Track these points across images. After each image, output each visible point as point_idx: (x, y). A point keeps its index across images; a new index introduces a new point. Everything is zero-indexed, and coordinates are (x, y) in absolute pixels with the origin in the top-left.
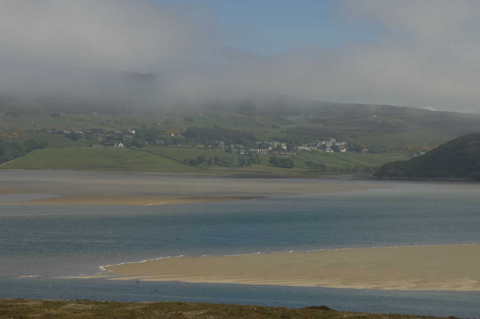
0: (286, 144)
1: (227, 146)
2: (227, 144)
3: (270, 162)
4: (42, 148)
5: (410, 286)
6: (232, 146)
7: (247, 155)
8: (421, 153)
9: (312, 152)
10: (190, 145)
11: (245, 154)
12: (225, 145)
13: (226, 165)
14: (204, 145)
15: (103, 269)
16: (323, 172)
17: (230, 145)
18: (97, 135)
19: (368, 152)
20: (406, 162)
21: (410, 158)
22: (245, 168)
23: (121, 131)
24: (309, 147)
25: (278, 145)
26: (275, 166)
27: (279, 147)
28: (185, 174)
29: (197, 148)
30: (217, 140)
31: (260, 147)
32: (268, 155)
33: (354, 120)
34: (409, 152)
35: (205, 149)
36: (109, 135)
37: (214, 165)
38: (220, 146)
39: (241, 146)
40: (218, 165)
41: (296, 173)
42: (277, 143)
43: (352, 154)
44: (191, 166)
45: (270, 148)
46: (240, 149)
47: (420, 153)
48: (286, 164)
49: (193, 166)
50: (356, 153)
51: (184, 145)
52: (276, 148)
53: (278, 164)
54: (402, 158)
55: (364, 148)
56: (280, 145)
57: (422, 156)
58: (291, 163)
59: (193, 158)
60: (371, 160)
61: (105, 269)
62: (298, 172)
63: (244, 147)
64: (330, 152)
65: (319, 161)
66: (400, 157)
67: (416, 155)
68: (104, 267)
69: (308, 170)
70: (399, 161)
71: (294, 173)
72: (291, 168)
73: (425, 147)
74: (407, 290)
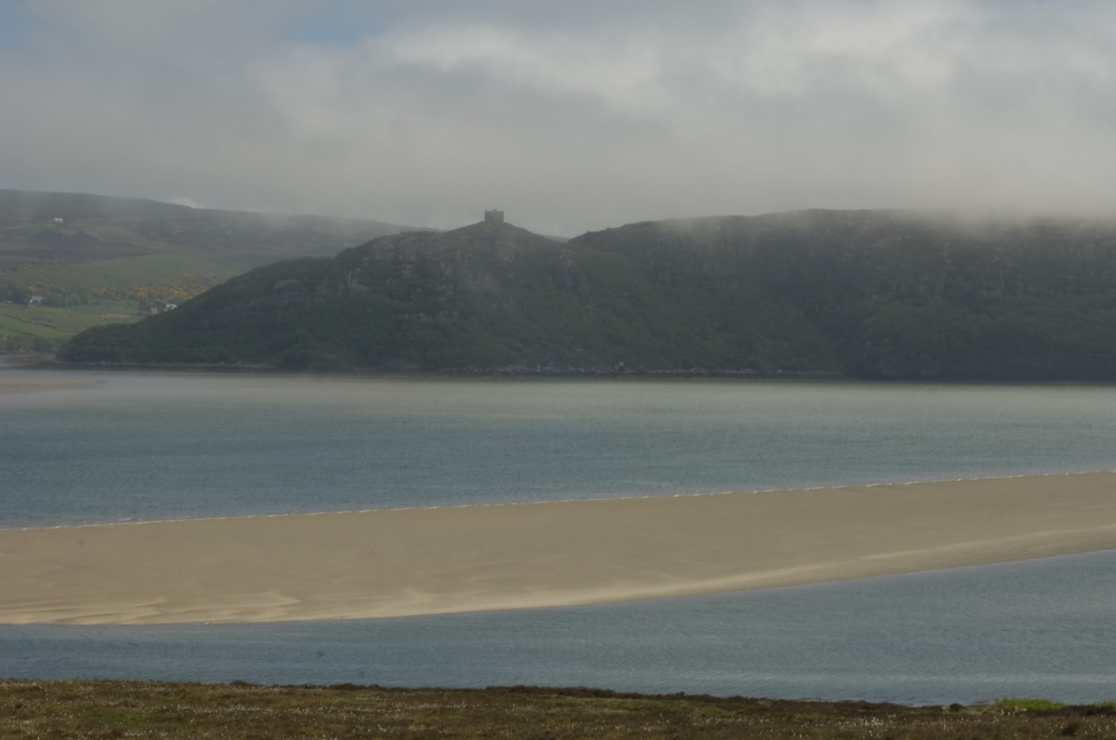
5: (143, 615)
8: (168, 306)
19: (44, 303)
20: (133, 326)
21: (142, 318)
33: (9, 228)
34: (140, 304)
43: (6, 307)
47: (164, 306)
50: (15, 305)
54: (124, 317)
55: (34, 295)
57: (170, 311)
60: (50, 321)
66: (117, 315)
67: (155, 311)
70: (115, 324)
73: (176, 292)
74: (136, 623)
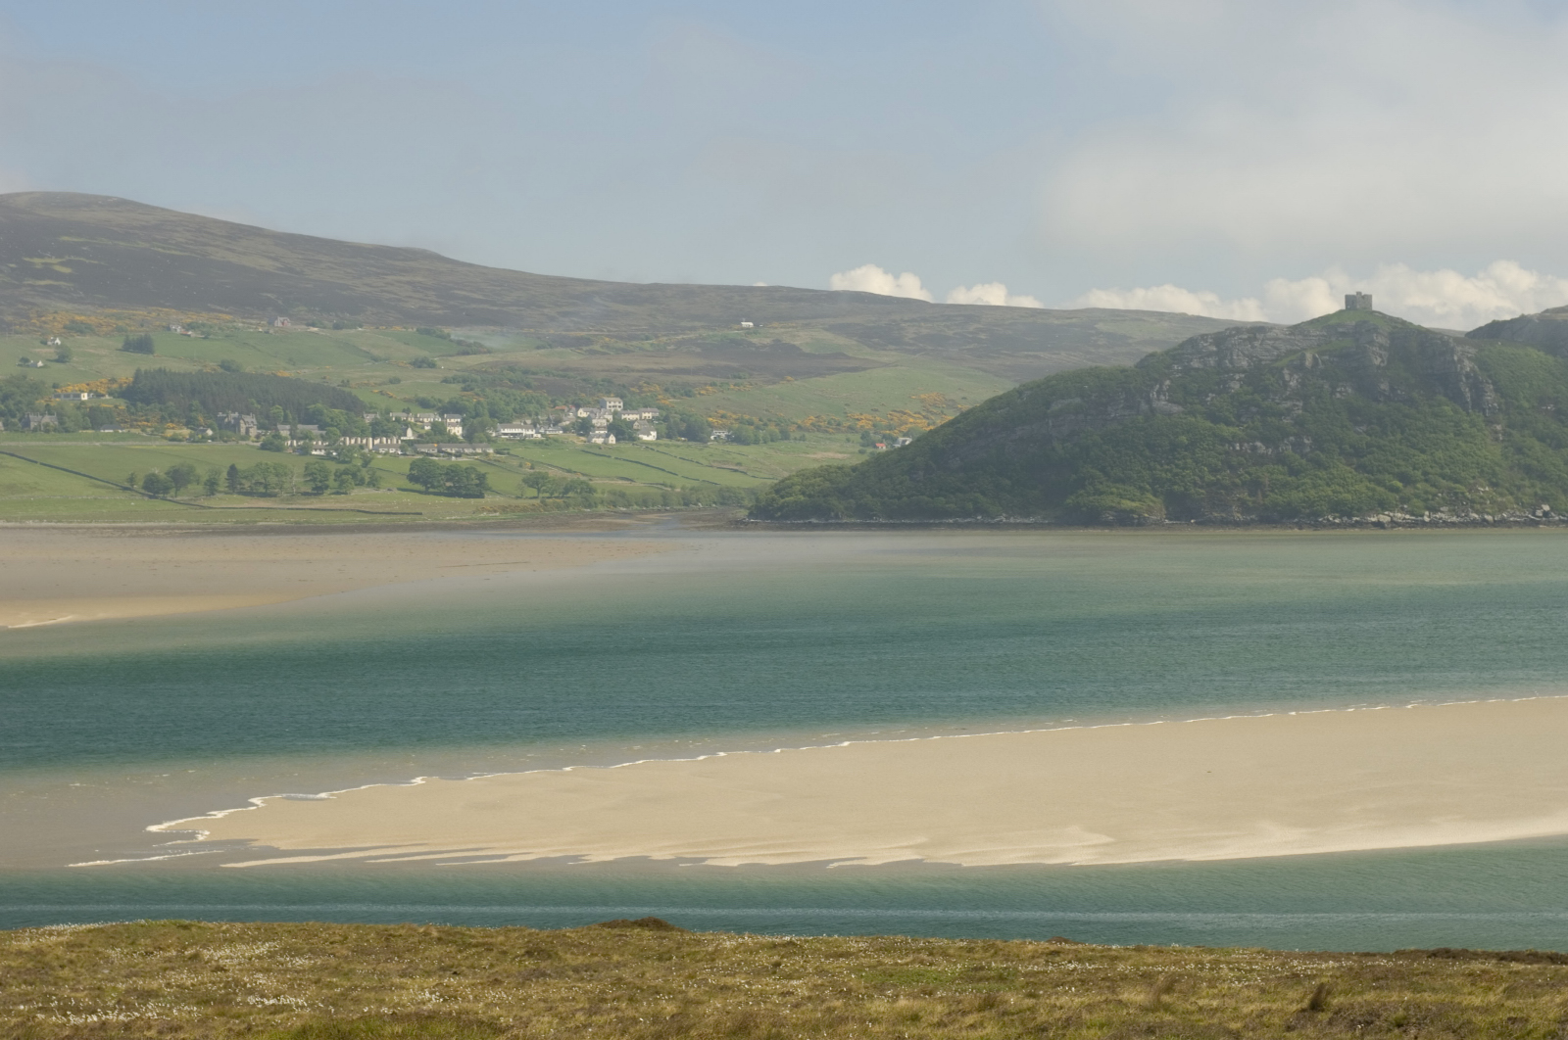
0: (463, 420)
1: (267, 429)
2: (267, 423)
3: (412, 478)
6: (284, 431)
7: (334, 459)
8: (901, 439)
9: (546, 443)
10: (143, 431)
11: (328, 456)
12: (260, 426)
13: (264, 491)
14: (191, 429)
16: (586, 507)
17: (276, 425)
19: (730, 440)
20: (854, 469)
21: (865, 458)
22: (328, 501)
24: (535, 427)
25: (434, 425)
26: (426, 493)
27: (438, 430)
28: (132, 524)
29: (166, 438)
30: (234, 412)
31: (377, 430)
32: (402, 457)
33: (680, 337)
34: (862, 438)
35: (194, 442)
37: (226, 493)
38: (243, 430)
39: (314, 429)
40: (239, 493)
41: (495, 511)
42: (432, 414)
43: (678, 446)
44: (150, 497)
45: (409, 432)
46: (311, 439)
47: (895, 440)
48: (463, 485)
49: (156, 498)
50: (690, 443)
51: (124, 431)
52: (427, 434)
53: (436, 484)
54: (840, 456)
55: (716, 428)
56: (442, 423)
57: (904, 448)
58: (478, 482)
59: (157, 471)
60: (739, 464)
62: (504, 509)
63: (324, 432)
64: (605, 443)
65: (569, 471)
66: (831, 455)
67: (883, 448)
69: (536, 502)
70: (829, 467)
71: (489, 511)
72: (481, 496)
73: (911, 420)
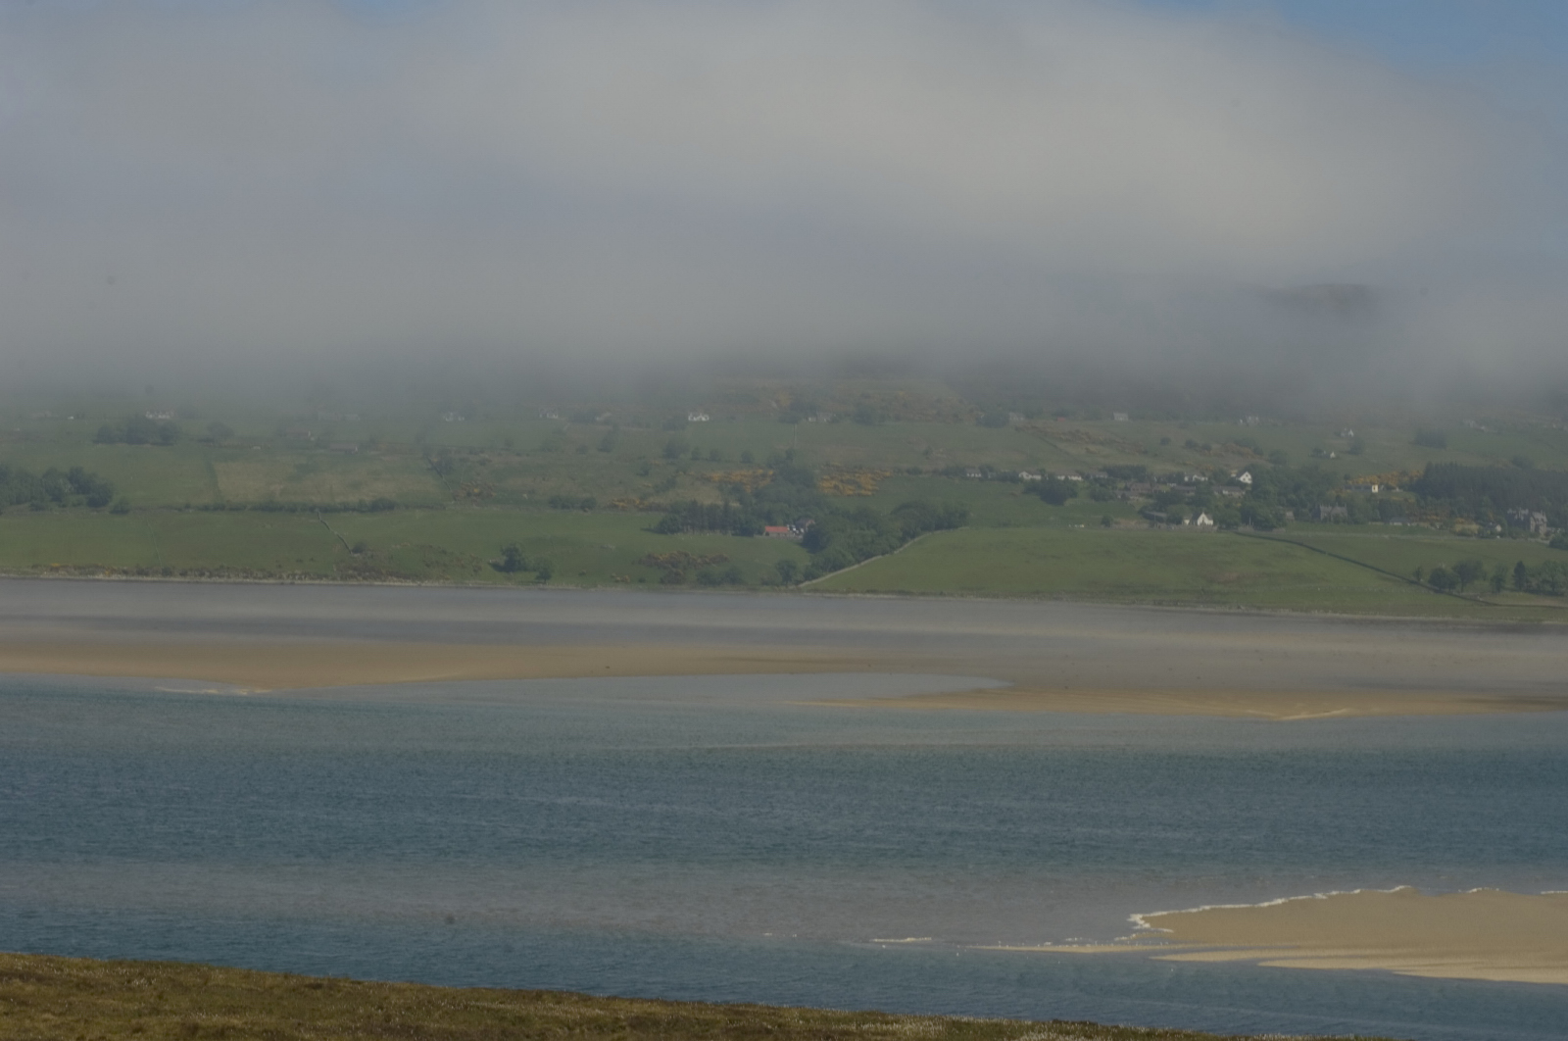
1: (1557, 527)
2: (1557, 520)
4: (951, 526)
10: (1432, 525)
12: (1551, 524)
13: (1551, 589)
14: (1481, 524)
15: (1142, 922)
18: (1127, 489)
23: (1204, 475)
28: (1416, 618)
29: (1455, 533)
30: (1524, 509)
35: (1482, 538)
36: (1165, 489)
37: (1513, 590)
38: (1533, 528)
40: (1526, 591)
44: (1436, 591)
49: (1442, 593)
51: (1414, 524)
59: (1444, 566)
61: (1147, 926)
68: (1143, 919)
